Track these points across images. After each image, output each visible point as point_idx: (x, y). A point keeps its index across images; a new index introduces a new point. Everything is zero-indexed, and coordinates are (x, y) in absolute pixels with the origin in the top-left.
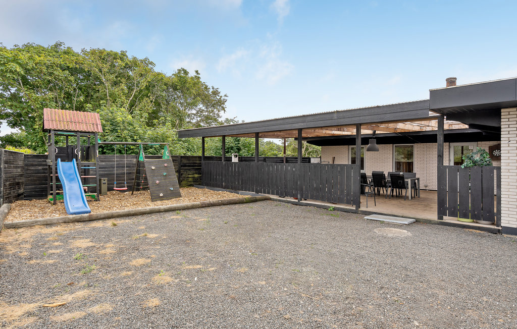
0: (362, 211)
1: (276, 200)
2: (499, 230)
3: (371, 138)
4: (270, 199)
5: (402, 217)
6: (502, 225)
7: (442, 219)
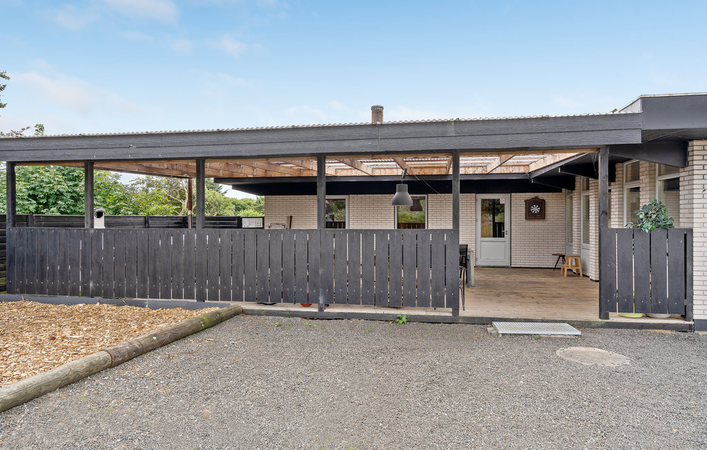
0: (465, 318)
1: (252, 313)
2: (690, 325)
3: (399, 182)
4: (243, 312)
5: (543, 321)
6: (695, 317)
7: (607, 318)
